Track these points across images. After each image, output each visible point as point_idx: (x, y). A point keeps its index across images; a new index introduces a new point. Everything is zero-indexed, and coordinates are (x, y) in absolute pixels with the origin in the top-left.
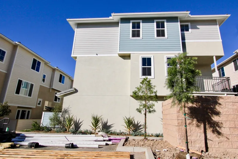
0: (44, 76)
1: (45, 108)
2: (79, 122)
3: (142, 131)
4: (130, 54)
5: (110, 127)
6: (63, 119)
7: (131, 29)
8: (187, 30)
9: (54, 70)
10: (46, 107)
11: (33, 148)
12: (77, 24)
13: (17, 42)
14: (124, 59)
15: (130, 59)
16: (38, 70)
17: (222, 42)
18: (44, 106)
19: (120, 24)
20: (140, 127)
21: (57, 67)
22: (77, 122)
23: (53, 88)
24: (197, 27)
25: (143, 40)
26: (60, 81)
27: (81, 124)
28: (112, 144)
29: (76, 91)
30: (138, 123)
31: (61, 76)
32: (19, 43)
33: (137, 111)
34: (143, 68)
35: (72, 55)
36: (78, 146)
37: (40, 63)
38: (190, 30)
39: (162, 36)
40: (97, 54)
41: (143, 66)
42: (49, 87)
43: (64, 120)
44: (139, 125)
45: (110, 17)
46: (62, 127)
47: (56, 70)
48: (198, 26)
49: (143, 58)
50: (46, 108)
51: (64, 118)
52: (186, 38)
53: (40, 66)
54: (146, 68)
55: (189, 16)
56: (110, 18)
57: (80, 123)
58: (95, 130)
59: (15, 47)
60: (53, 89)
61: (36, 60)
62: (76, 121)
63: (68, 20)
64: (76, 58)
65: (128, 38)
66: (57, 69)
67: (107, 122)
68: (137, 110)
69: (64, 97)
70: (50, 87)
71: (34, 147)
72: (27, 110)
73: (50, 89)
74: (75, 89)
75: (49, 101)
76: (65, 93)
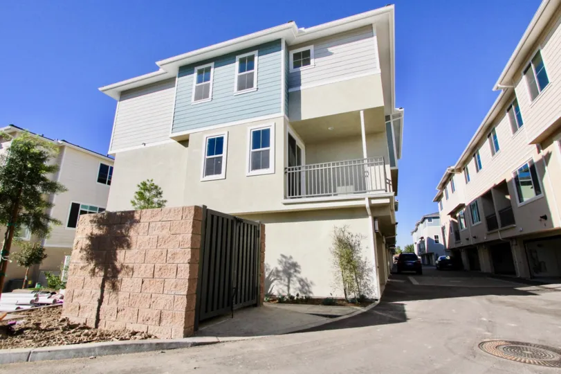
4: (188, 135)
7: (195, 85)
8: (307, 62)
12: (120, 93)
15: (188, 146)
17: (382, 74)
19: (177, 79)
24: (327, 51)
25: (213, 102)
32: (62, 142)
34: (208, 159)
38: (312, 61)
39: (247, 88)
40: (145, 144)
41: (207, 156)
48: (330, 50)
49: (209, 140)
52: (302, 81)
55: (302, 32)
56: (161, 70)
61: (108, 166)
63: (100, 89)
65: (189, 103)
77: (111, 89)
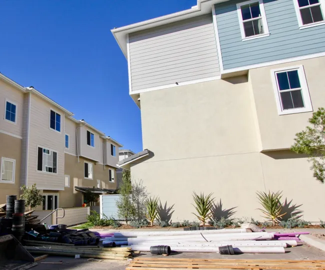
0: (67, 137)
1: (74, 189)
2: (167, 208)
3: (298, 217)
4: (248, 70)
5: (227, 213)
6: (136, 205)
7: (241, 21)
9: (78, 125)
10: (76, 187)
11: (165, 255)
12: (128, 36)
13: (28, 88)
14: (234, 83)
15: (247, 81)
16: (58, 129)
18: (73, 187)
19: (214, 17)
20: (292, 211)
21: (83, 120)
22: (163, 208)
23: (82, 155)
25: (272, 36)
26: (89, 143)
27: (170, 212)
28: (298, 245)
29: (150, 155)
30: (287, 203)
31: (88, 133)
32: (32, 88)
33: (316, 178)
34: (281, 93)
35: (131, 93)
36: (242, 250)
37: (60, 115)
39: (314, 22)
40: (177, 83)
41: (280, 89)
42: (75, 155)
43: (138, 206)
44: (290, 207)
45: (192, 7)
46: (137, 218)
47: (81, 125)
49: (277, 74)
50: (76, 190)
51: (138, 203)
53: (60, 122)
54: (289, 92)
56: (194, 8)
57: (169, 210)
58: (204, 221)
59: (26, 95)
60: (81, 157)
61: (54, 113)
62: (161, 207)
63: (113, 31)
64: (138, 96)
65: (238, 39)
66: (83, 123)
67: (221, 206)
68: (315, 176)
69: (131, 168)
70: (77, 154)
71: (165, 253)
72: (54, 195)
73: (77, 157)
74: (149, 152)
75: (79, 178)
76: (132, 159)
77: (119, 33)
